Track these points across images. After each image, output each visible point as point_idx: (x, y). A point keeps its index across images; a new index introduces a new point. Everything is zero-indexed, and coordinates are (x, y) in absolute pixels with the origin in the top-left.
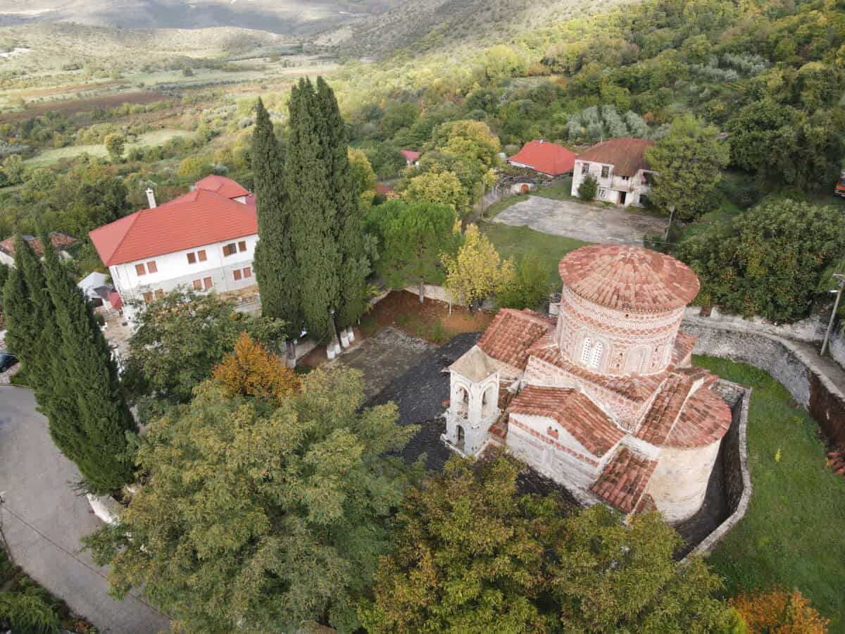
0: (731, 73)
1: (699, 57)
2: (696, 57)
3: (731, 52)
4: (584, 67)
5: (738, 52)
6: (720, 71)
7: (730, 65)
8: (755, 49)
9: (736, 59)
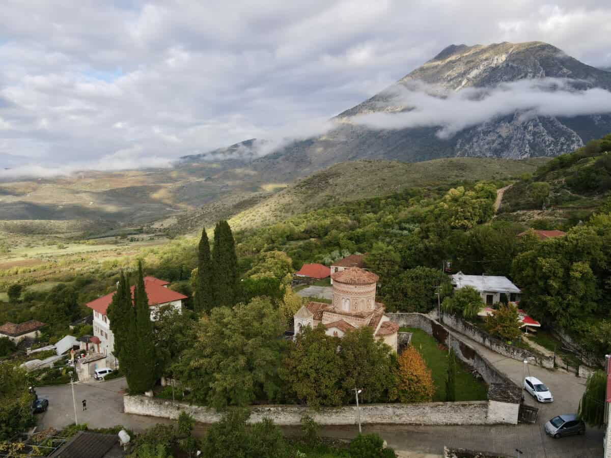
0: (405, 232)
1: (388, 225)
2: (387, 225)
3: (404, 222)
4: (329, 233)
5: (408, 223)
6: (400, 232)
7: (405, 229)
8: (416, 221)
9: (407, 226)
